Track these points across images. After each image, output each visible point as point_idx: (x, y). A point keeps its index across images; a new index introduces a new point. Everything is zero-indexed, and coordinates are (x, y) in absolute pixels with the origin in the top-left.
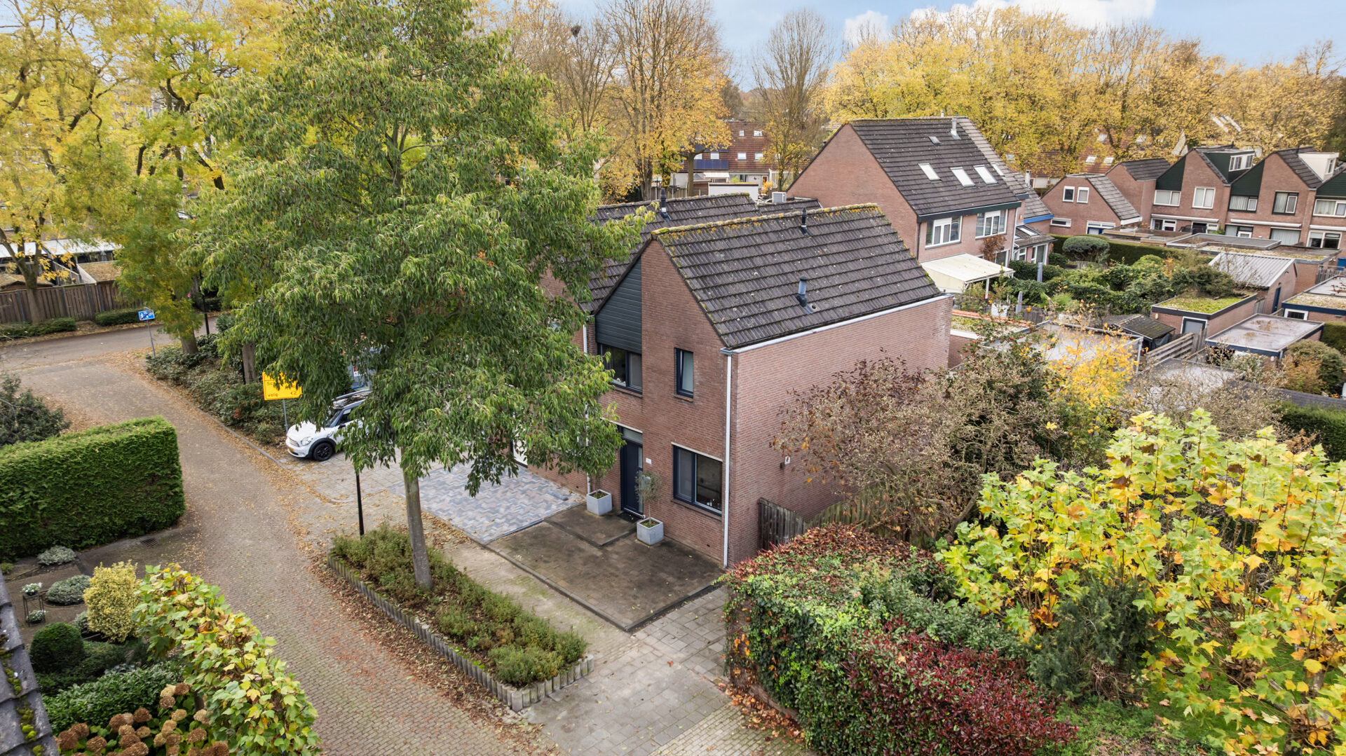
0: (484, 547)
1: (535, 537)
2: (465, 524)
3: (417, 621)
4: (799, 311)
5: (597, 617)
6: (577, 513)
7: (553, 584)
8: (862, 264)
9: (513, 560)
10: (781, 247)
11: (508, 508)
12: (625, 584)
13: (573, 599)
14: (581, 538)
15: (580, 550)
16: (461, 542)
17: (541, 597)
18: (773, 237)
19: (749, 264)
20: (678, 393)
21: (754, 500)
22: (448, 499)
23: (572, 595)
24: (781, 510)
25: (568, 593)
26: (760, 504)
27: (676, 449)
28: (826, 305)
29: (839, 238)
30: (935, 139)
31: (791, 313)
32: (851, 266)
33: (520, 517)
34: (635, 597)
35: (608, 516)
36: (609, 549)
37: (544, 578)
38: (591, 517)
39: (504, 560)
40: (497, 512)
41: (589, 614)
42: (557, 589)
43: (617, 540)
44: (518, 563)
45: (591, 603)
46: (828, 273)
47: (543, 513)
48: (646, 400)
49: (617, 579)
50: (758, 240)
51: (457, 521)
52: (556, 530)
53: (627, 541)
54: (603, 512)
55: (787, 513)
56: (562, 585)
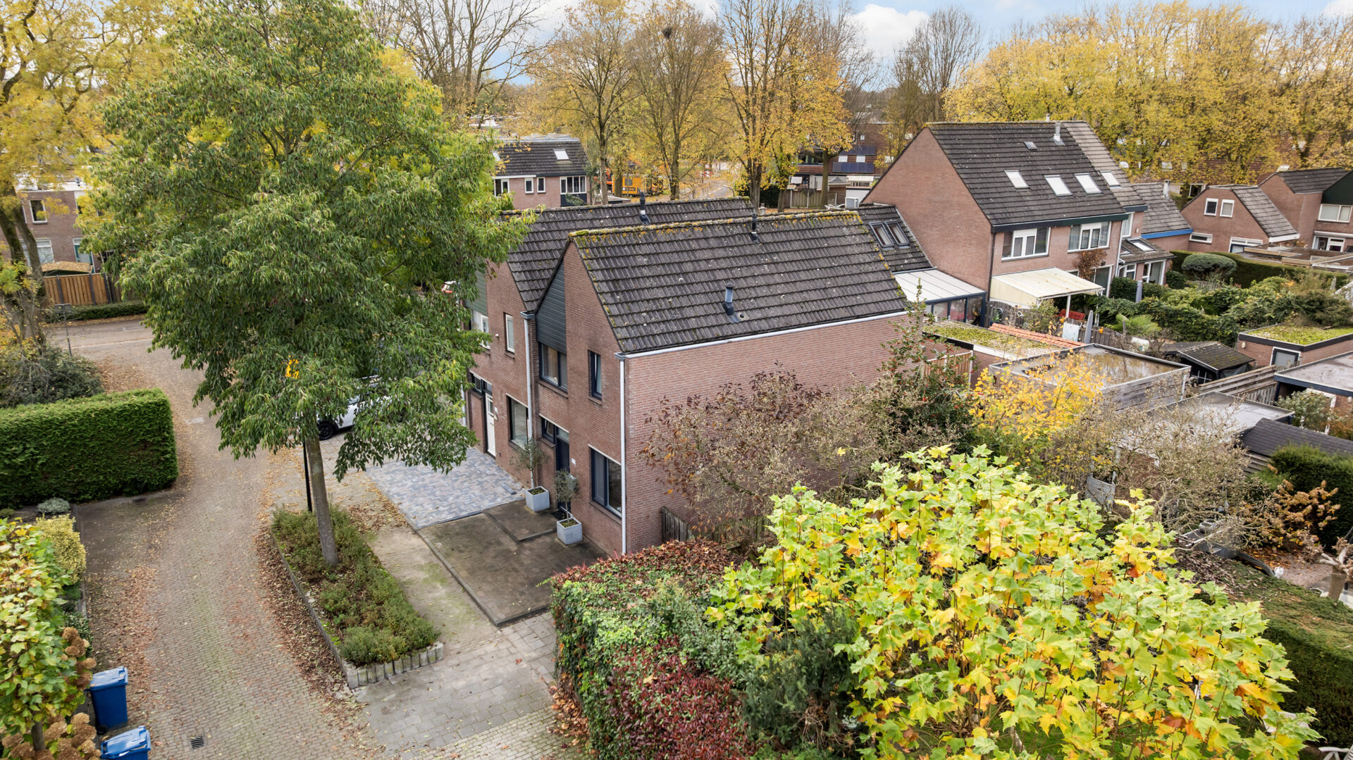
0: (415, 532)
1: (466, 527)
2: (410, 509)
3: (308, 594)
4: (722, 319)
5: (478, 609)
6: (516, 508)
7: (455, 574)
8: (818, 273)
9: (433, 547)
10: (721, 253)
11: (458, 497)
12: (521, 580)
13: (465, 590)
14: (505, 531)
15: (499, 543)
16: (398, 526)
17: (438, 585)
18: (713, 243)
19: (676, 269)
20: (593, 396)
21: (656, 508)
22: (410, 484)
23: (466, 586)
24: (677, 520)
25: (463, 583)
26: (662, 513)
27: (593, 452)
28: (758, 314)
29: (796, 245)
30: (1031, 145)
31: (712, 321)
32: (803, 276)
33: (462, 507)
34: (522, 593)
35: (542, 513)
36: (526, 545)
37: (449, 566)
38: (526, 512)
39: (426, 547)
40: (446, 500)
41: (473, 605)
42: (456, 579)
43: (539, 536)
44: (436, 551)
45: (478, 596)
46: (772, 281)
47: (486, 504)
48: (571, 401)
49: (515, 574)
50: (694, 245)
51: (405, 506)
52: (489, 521)
53: (548, 539)
54: (539, 509)
55: (681, 523)
56: (463, 574)
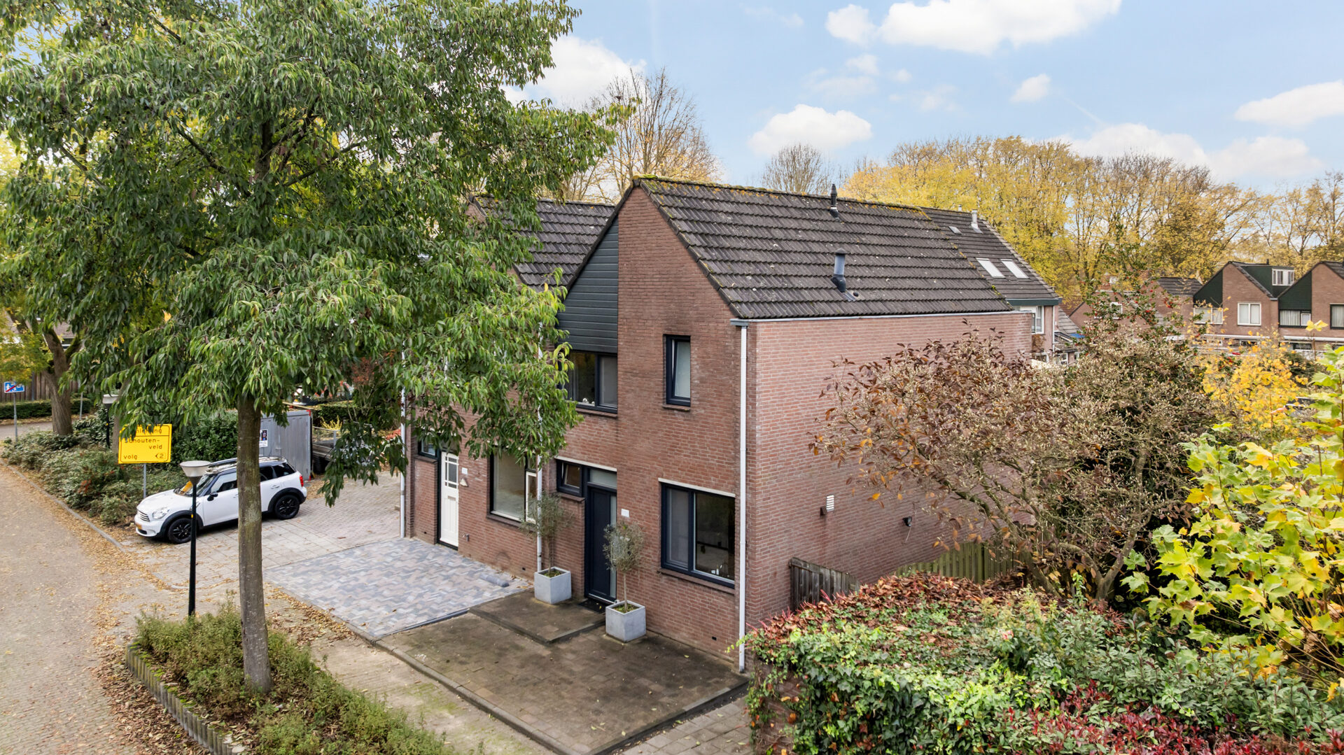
0: (373, 644)
1: (453, 632)
2: (352, 615)
3: (229, 740)
4: (836, 295)
5: (533, 744)
6: (522, 602)
7: (469, 694)
8: (909, 262)
9: (413, 661)
10: (806, 225)
11: (420, 595)
12: (583, 693)
13: (496, 716)
14: (522, 632)
15: (518, 648)
16: (340, 638)
17: (446, 713)
18: (796, 214)
19: (766, 234)
20: (668, 403)
21: (784, 561)
22: (337, 585)
23: (495, 709)
24: (827, 573)
25: (490, 706)
26: (792, 567)
27: (665, 487)
28: (873, 296)
29: (879, 230)
30: (955, 230)
31: (826, 295)
32: (899, 262)
33: (435, 607)
34: (598, 712)
35: (564, 605)
36: (563, 646)
37: (455, 685)
38: (539, 606)
39: (398, 661)
40: (404, 600)
41: (521, 737)
42: (473, 702)
43: (576, 634)
44: (419, 665)
45: (526, 721)
47: (470, 601)
48: (623, 420)
49: (569, 687)
51: (341, 611)
52: (485, 622)
53: (591, 637)
54: (557, 600)
55: (837, 576)
56: (482, 695)
